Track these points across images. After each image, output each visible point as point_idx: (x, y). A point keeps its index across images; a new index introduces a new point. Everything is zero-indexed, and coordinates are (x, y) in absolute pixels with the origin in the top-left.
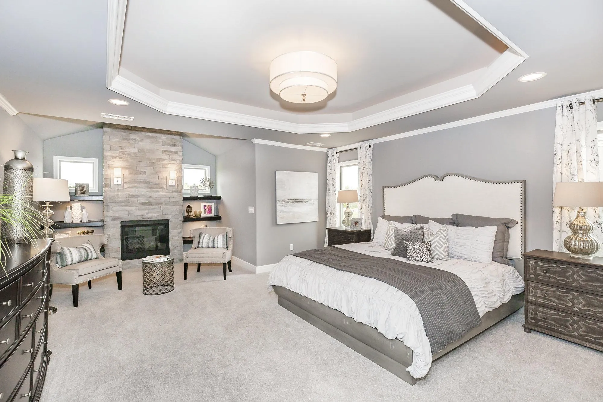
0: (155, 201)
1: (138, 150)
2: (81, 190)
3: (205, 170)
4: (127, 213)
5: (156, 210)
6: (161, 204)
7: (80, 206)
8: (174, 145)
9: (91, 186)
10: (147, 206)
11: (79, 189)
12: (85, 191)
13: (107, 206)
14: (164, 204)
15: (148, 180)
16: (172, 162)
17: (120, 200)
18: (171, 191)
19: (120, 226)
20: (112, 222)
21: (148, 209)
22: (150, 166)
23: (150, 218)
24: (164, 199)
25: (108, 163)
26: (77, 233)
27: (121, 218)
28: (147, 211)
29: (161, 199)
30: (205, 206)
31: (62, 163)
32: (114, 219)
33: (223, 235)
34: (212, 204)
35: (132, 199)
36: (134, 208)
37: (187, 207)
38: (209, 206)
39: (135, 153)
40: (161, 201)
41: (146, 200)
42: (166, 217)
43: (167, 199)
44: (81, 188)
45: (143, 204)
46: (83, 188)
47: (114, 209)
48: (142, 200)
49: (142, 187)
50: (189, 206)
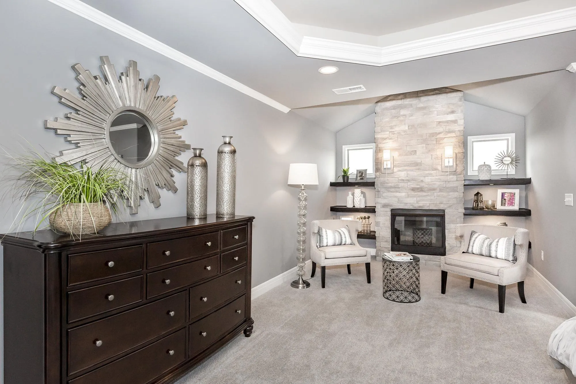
0: (426, 186)
1: (408, 126)
2: (360, 176)
3: (508, 140)
4: (396, 199)
5: (429, 198)
6: (434, 189)
7: (360, 192)
8: (453, 112)
9: (368, 172)
10: (418, 192)
11: (358, 175)
12: (363, 177)
13: (379, 191)
14: (438, 190)
15: (419, 161)
16: (449, 135)
17: (390, 185)
18: (447, 173)
19: (389, 213)
20: (383, 209)
21: (419, 196)
22: (422, 143)
23: (422, 207)
24: (438, 183)
25: (379, 146)
26: (357, 218)
27: (391, 206)
28: (418, 199)
29: (434, 184)
30: (503, 195)
31: (350, 151)
32: (385, 206)
33: (509, 239)
34: (516, 191)
35: (401, 185)
36: (403, 194)
37: (475, 195)
38: (511, 193)
39: (405, 131)
40: (436, 186)
41: (417, 185)
42: (441, 207)
43: (442, 183)
44: (360, 174)
45: (413, 189)
46: (362, 174)
47: (385, 195)
48: (413, 185)
49: (412, 170)
50: (478, 194)
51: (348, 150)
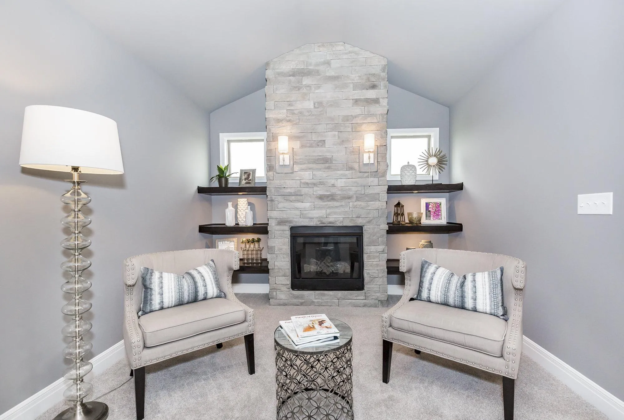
0: (339, 192)
1: (314, 104)
2: (245, 179)
3: (430, 136)
4: (298, 212)
5: (342, 209)
6: (349, 198)
7: (246, 202)
8: (374, 87)
10: (329, 201)
11: (243, 177)
12: (250, 180)
13: (272, 200)
14: (355, 198)
15: (328, 155)
16: (370, 120)
17: (289, 190)
18: (366, 175)
19: (288, 233)
20: (278, 227)
21: (330, 207)
22: (333, 130)
23: (333, 223)
24: (354, 189)
25: (271, 135)
26: (241, 241)
27: (290, 222)
28: (328, 211)
29: (349, 190)
30: (427, 205)
31: (232, 144)
32: (281, 222)
34: (443, 201)
35: (305, 190)
36: (307, 205)
37: (395, 207)
38: (436, 203)
39: (309, 111)
40: (351, 193)
41: (327, 191)
42: (359, 222)
43: (360, 188)
44: (246, 176)
45: (321, 198)
46: (249, 175)
47: (280, 205)
48: (320, 191)
49: (320, 169)
50: (398, 205)
51: (229, 142)
